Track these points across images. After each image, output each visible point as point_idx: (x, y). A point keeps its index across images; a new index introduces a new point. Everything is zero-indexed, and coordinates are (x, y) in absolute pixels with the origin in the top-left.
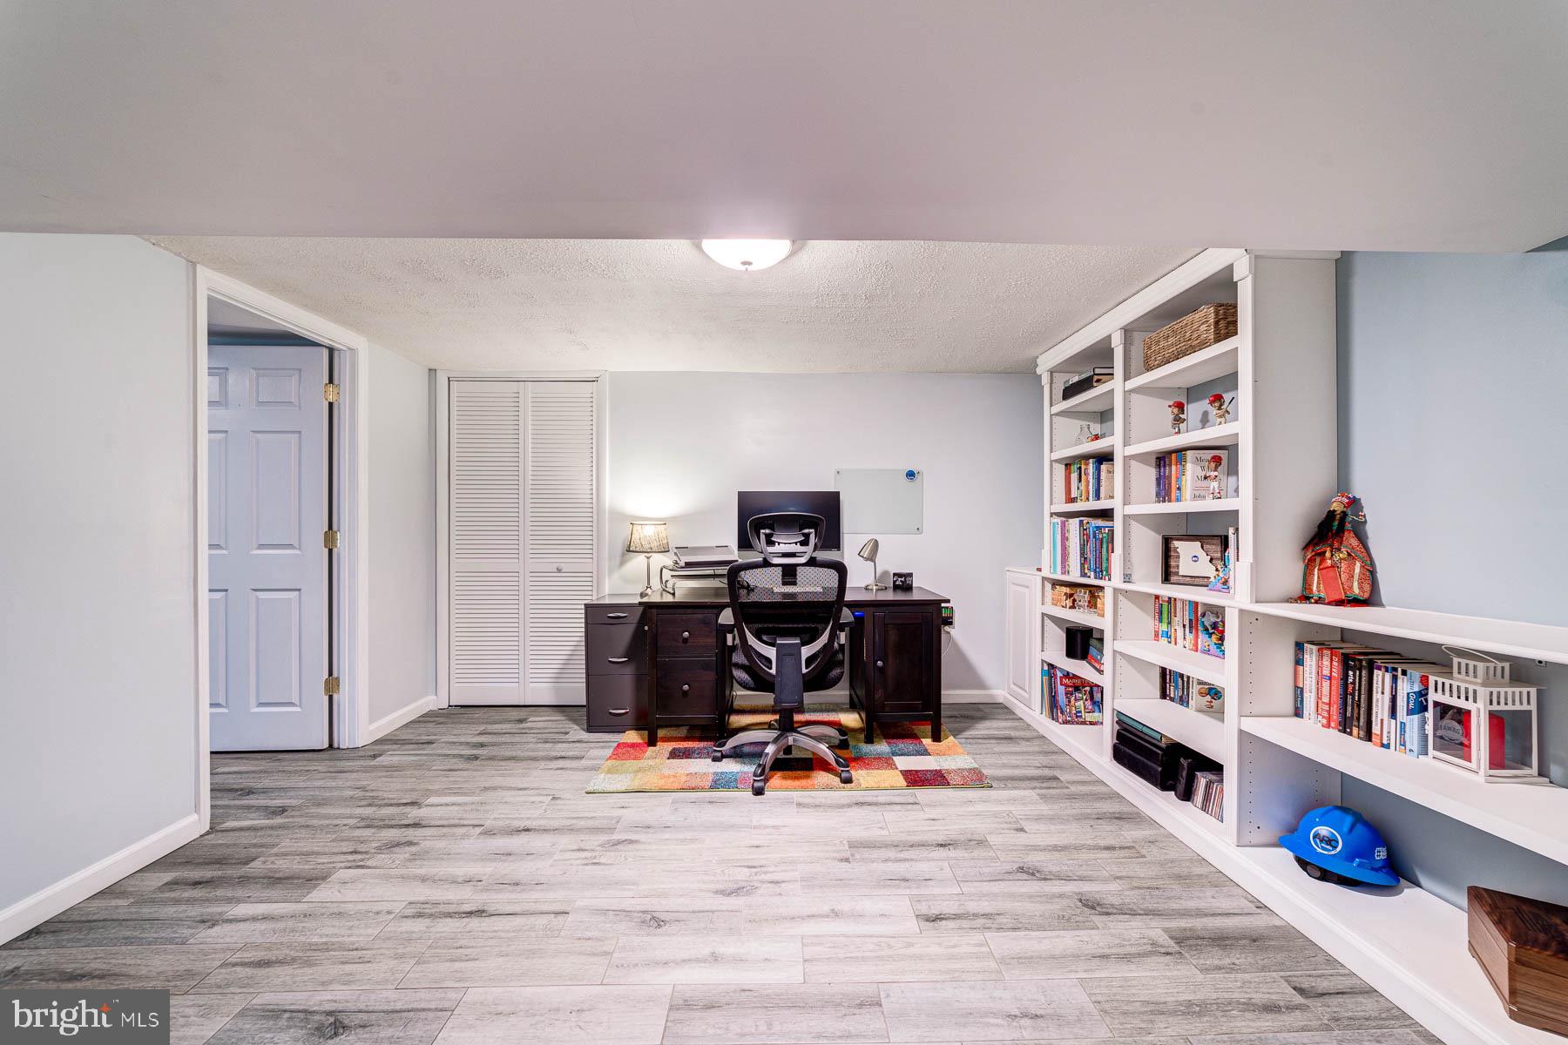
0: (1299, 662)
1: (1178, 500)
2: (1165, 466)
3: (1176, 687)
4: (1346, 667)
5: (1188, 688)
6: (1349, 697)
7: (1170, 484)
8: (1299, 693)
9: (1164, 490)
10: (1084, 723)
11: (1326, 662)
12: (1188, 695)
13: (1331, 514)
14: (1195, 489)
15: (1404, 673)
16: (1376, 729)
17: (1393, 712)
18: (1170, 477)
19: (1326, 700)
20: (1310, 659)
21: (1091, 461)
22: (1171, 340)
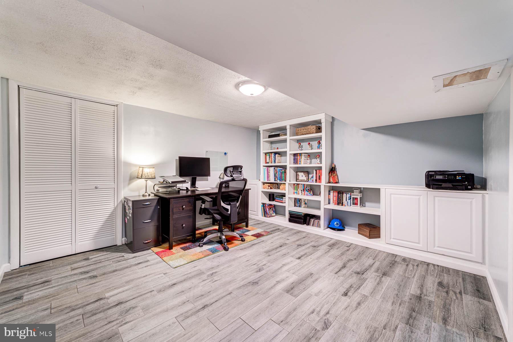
0: (329, 194)
1: (300, 164)
2: (296, 156)
3: (298, 204)
4: (338, 194)
5: (301, 203)
6: (339, 199)
7: (298, 160)
8: (329, 200)
9: (296, 161)
10: (272, 216)
11: (335, 193)
12: (301, 205)
13: (333, 167)
14: (304, 161)
15: (348, 193)
16: (344, 203)
17: (346, 200)
18: (298, 158)
19: (335, 200)
20: (332, 194)
21: (273, 153)
22: (304, 131)
